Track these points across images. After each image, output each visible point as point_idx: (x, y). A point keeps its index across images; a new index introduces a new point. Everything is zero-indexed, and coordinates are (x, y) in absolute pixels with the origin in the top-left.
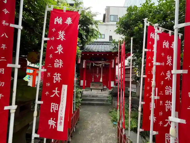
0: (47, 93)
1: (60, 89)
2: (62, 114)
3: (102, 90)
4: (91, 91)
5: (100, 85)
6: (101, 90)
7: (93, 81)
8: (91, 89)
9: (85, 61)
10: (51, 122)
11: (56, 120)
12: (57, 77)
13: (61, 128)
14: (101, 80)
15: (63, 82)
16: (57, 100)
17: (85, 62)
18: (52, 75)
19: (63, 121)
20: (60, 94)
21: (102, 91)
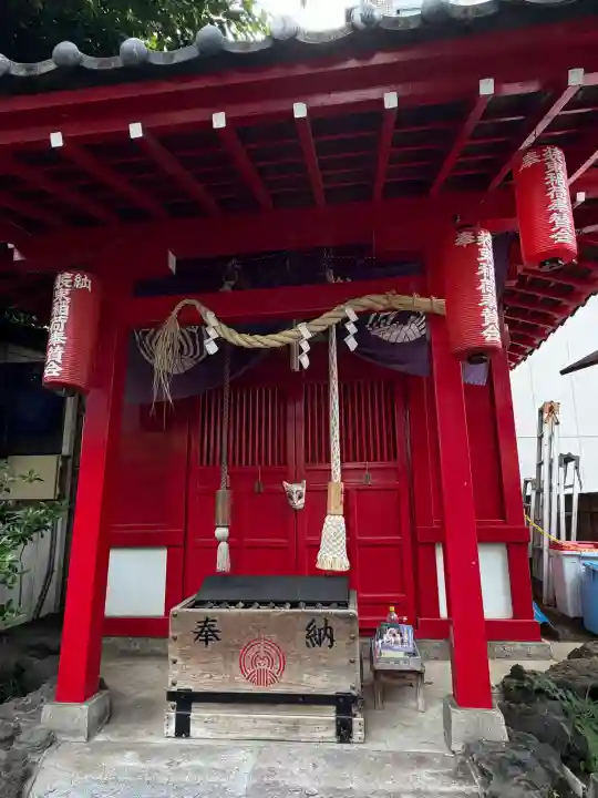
3: (344, 705)
4: (183, 729)
5: (319, 635)
6: (329, 714)
7: (223, 560)
8: (184, 701)
9: (83, 282)
14: (333, 554)
17: (76, 294)
21: (344, 729)
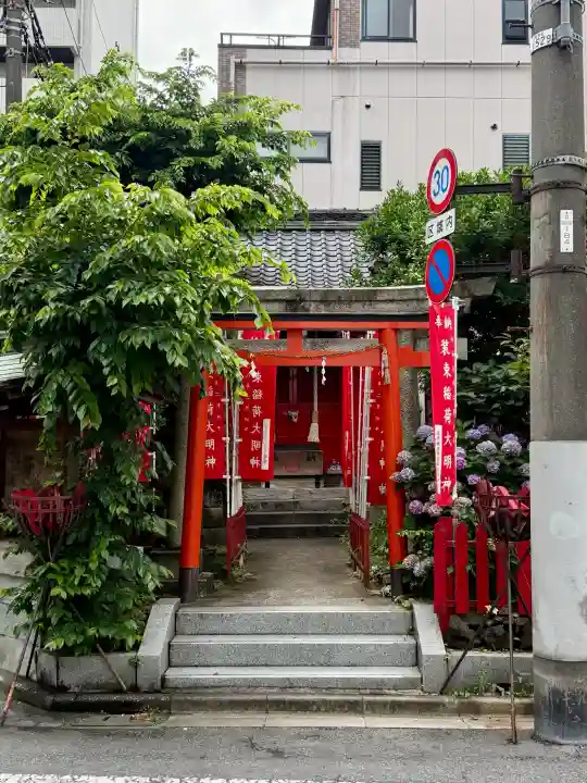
0: (246, 429)
1: (261, 425)
2: (266, 452)
4: (267, 486)
5: (311, 458)
6: (314, 480)
10: (253, 462)
11: (260, 459)
12: (257, 411)
13: (265, 467)
14: (314, 436)
15: (264, 416)
16: (259, 437)
18: (251, 408)
19: (267, 459)
20: (261, 430)
21: (317, 485)
